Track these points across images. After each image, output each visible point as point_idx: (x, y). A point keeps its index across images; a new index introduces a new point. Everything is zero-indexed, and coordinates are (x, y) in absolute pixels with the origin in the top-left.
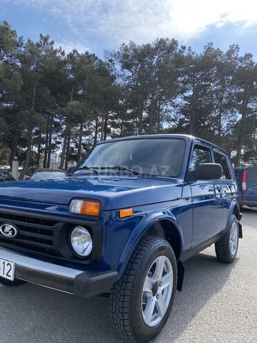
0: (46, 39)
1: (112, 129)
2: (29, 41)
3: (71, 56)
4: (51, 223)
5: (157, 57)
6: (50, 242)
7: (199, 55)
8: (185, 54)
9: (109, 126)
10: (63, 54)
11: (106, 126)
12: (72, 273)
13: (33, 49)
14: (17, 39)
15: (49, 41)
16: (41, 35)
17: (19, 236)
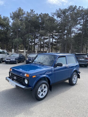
0: (32, 11)
1: (55, 37)
2: (27, 12)
3: (40, 15)
4: (21, 78)
5: (69, 12)
6: (21, 81)
7: (86, 9)
8: (81, 9)
9: (54, 36)
10: (37, 15)
11: (53, 36)
12: (23, 87)
13: (28, 14)
14: (24, 12)
15: (33, 11)
16: (31, 10)
17: (17, 79)
